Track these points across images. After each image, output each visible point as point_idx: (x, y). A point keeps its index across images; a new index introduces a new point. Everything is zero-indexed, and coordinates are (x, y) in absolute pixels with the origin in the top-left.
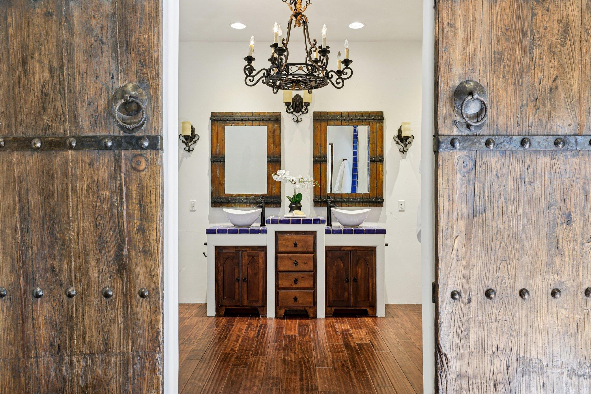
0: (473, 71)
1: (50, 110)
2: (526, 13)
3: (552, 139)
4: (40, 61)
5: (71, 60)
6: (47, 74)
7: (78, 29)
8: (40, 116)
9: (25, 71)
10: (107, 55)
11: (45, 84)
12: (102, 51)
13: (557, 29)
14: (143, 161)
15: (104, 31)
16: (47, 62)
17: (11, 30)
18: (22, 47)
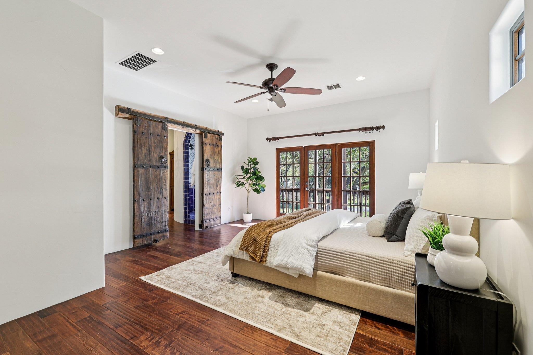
0: (208, 157)
1: (146, 159)
2: (214, 148)
3: (217, 169)
4: (145, 148)
5: (151, 148)
6: (146, 151)
7: (152, 142)
8: (144, 160)
9: (141, 150)
10: (158, 148)
11: (145, 153)
12: (157, 147)
13: (218, 151)
14: (165, 171)
15: (158, 143)
16: (146, 148)
17: (138, 140)
18: (141, 144)
